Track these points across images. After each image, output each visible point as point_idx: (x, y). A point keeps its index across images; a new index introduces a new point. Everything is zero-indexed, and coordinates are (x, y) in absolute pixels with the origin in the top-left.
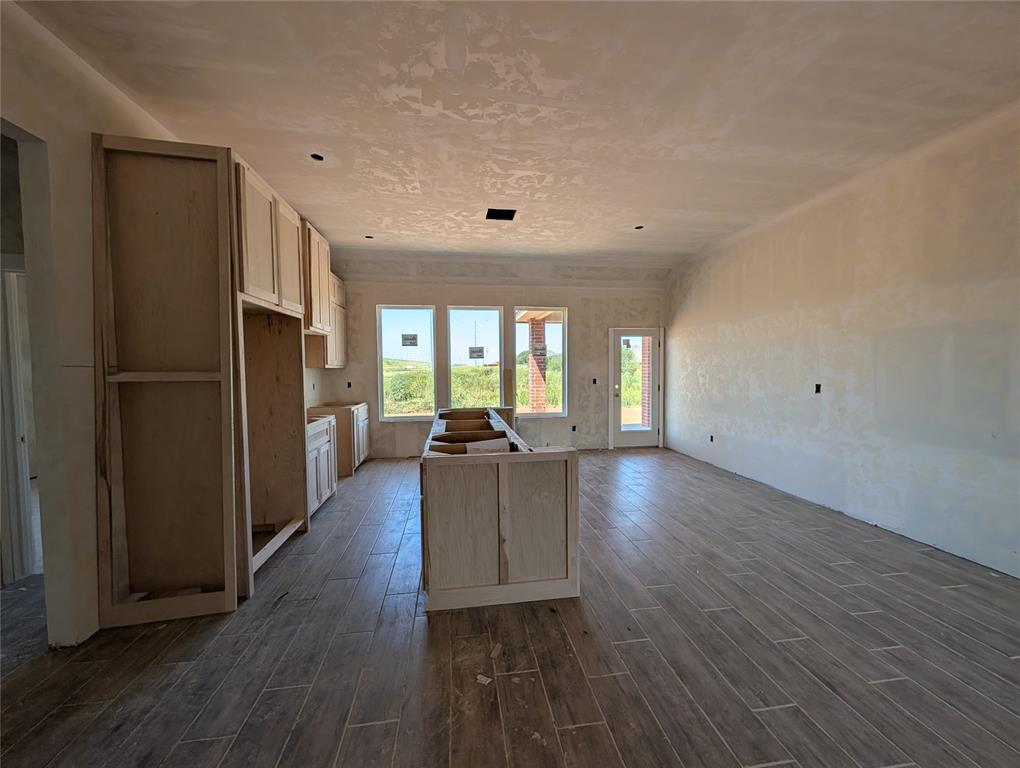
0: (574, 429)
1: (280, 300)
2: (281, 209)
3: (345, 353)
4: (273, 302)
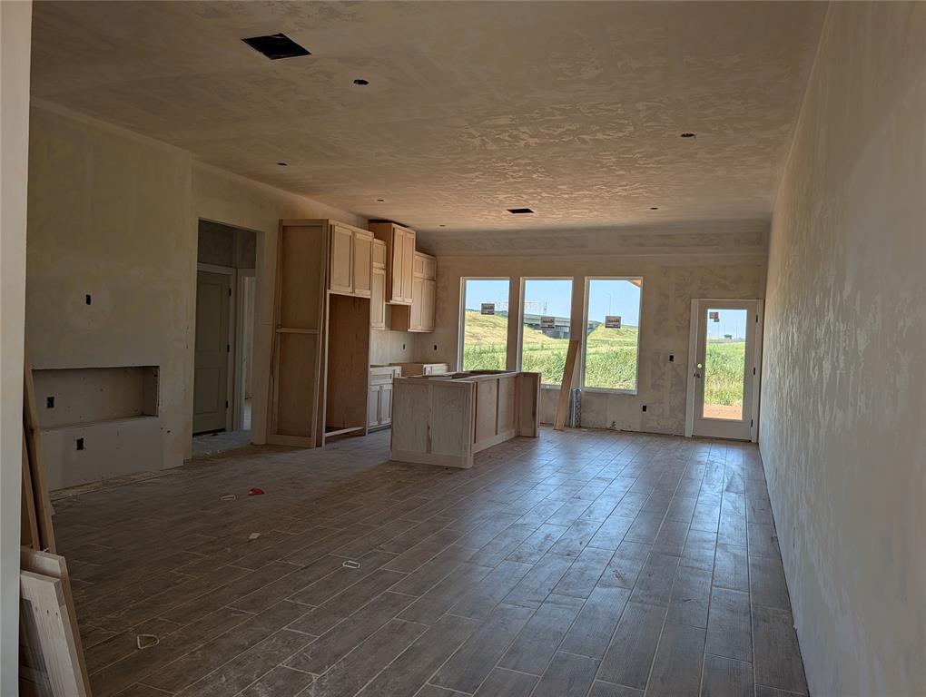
0: (645, 408)
1: (353, 289)
2: (358, 236)
3: (432, 320)
4: (349, 292)
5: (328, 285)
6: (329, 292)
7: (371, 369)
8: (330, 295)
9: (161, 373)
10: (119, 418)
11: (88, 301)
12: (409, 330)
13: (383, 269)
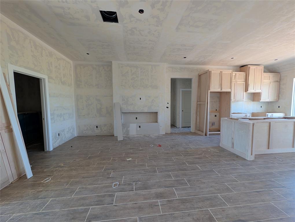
1: (221, 89)
2: (223, 72)
3: (277, 97)
4: (219, 90)
5: (209, 89)
6: (209, 91)
7: (232, 114)
8: (210, 92)
9: (158, 113)
10: (151, 122)
11: (140, 99)
12: (260, 101)
13: (243, 81)
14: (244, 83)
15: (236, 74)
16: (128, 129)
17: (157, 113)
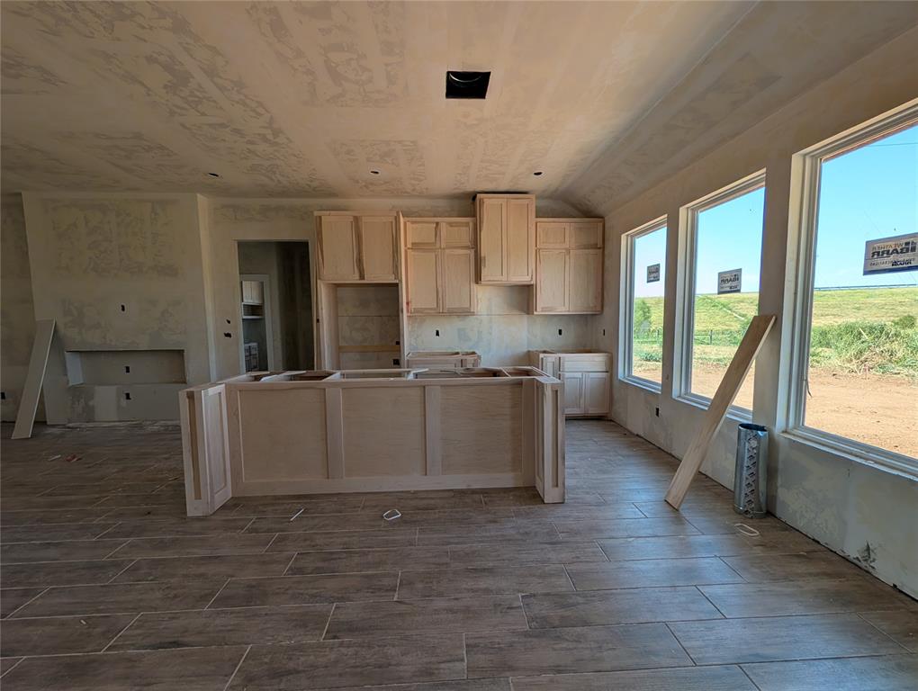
1: (362, 277)
2: (364, 219)
3: (596, 298)
4: (355, 279)
5: (318, 274)
6: (320, 283)
9: (185, 354)
11: (123, 309)
12: (535, 313)
13: (467, 248)
14: (472, 253)
15: (437, 224)
16: (91, 403)
17: (181, 352)
